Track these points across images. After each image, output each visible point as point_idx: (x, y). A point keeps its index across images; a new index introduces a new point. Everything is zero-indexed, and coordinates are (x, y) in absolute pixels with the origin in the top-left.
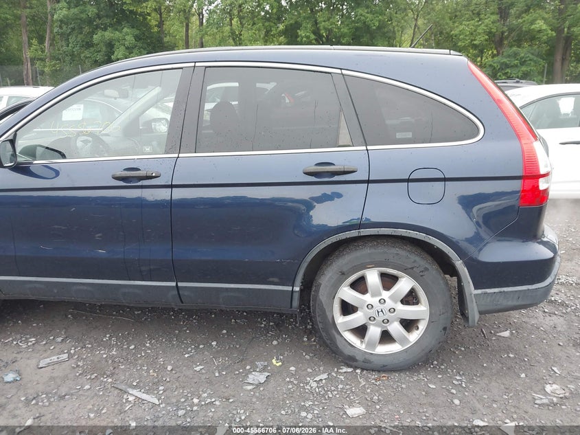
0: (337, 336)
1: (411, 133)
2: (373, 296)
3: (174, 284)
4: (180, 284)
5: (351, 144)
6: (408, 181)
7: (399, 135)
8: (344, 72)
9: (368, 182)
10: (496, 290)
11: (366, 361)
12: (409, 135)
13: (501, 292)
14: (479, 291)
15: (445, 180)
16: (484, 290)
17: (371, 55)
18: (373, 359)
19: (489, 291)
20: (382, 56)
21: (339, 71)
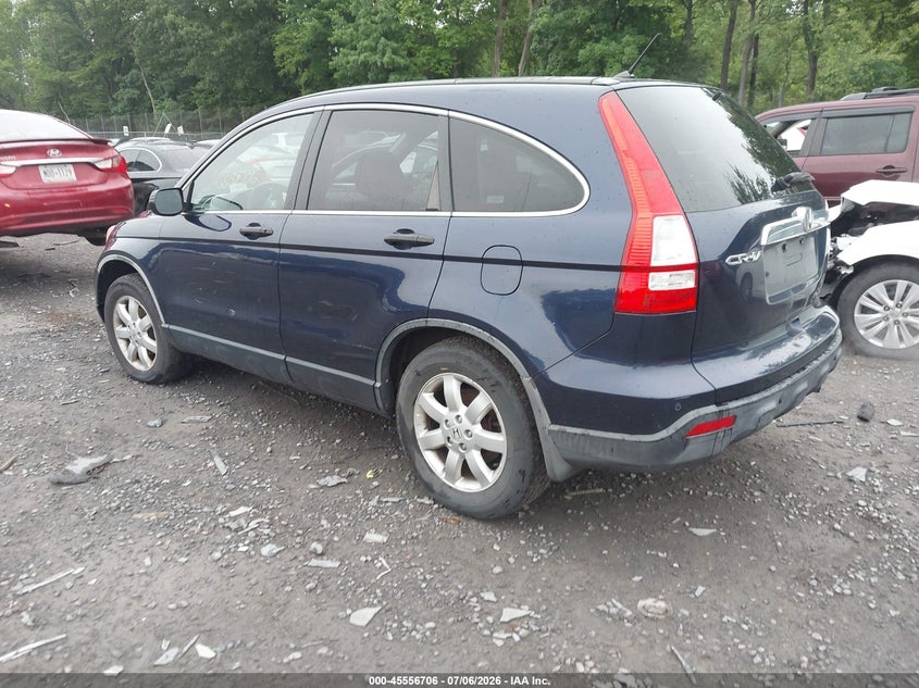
0: (416, 454)
1: (503, 197)
2: (451, 410)
3: (283, 357)
4: (288, 359)
5: (438, 208)
6: (483, 260)
7: (490, 200)
8: (452, 114)
9: (443, 258)
10: (579, 431)
11: (442, 494)
12: (501, 200)
13: (583, 435)
14: (556, 428)
15: (522, 263)
16: (563, 427)
17: (486, 90)
18: (450, 494)
19: (570, 430)
20: (498, 90)
21: (445, 113)
